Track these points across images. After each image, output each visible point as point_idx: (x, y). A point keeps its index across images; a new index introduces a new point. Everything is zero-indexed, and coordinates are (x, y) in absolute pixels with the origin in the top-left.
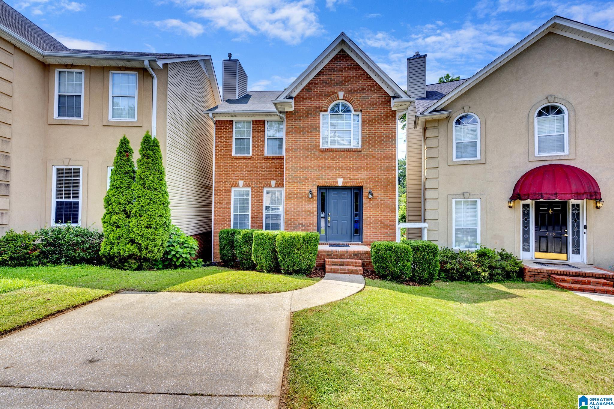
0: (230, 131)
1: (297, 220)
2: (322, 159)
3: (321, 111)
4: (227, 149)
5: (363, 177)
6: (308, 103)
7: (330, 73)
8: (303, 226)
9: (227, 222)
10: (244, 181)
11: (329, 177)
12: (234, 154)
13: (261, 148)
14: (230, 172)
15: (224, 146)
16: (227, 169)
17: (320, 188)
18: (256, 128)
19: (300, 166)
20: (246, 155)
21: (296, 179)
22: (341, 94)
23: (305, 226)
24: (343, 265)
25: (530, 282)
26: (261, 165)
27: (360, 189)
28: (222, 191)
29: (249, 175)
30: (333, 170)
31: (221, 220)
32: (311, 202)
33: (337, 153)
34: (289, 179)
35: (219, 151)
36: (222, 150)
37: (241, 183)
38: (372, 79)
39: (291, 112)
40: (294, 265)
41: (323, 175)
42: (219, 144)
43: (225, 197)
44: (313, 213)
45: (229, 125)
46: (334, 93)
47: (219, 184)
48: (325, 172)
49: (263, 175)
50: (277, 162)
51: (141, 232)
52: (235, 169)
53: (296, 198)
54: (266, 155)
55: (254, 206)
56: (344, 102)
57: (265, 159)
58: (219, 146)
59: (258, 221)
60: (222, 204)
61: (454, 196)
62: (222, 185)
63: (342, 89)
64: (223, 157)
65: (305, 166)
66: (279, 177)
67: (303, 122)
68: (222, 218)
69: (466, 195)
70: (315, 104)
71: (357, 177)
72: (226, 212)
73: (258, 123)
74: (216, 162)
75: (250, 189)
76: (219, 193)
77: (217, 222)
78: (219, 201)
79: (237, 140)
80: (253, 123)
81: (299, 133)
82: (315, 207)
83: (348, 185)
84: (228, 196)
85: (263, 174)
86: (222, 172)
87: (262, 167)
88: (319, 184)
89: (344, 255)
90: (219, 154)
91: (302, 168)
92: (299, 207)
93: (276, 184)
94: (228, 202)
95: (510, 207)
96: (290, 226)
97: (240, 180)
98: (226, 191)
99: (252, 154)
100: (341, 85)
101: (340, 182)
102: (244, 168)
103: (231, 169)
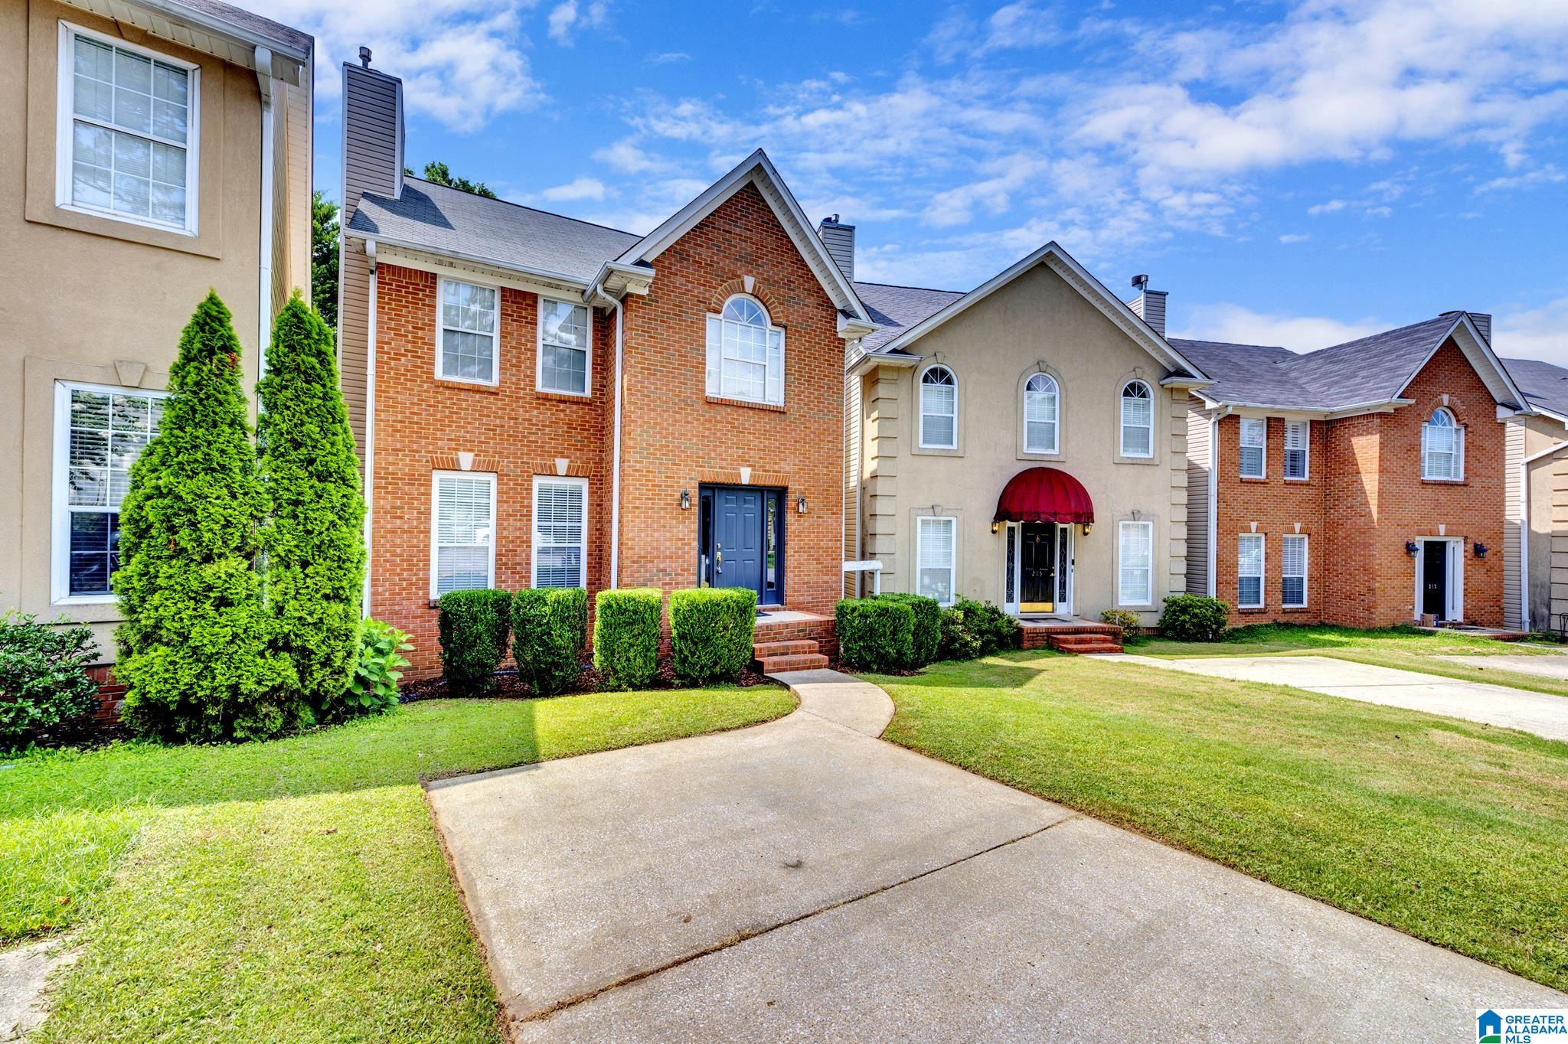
0: (429, 306)
1: (653, 562)
2: (710, 421)
3: (709, 310)
4: (419, 357)
5: (787, 469)
6: (681, 284)
7: (727, 228)
8: (666, 575)
9: (419, 570)
10: (476, 455)
11: (724, 463)
12: (439, 374)
13: (528, 368)
14: (429, 424)
15: (409, 346)
16: (421, 414)
17: (703, 486)
18: (514, 311)
19: (660, 433)
20: (480, 382)
21: (652, 463)
22: (749, 282)
23: (670, 575)
24: (787, 654)
25: (1028, 649)
26: (527, 416)
27: (780, 493)
28: (400, 479)
29: (492, 439)
30: (731, 448)
31: (398, 565)
32: (685, 518)
33: (741, 411)
34: (636, 462)
35: (389, 358)
36: (403, 359)
37: (466, 459)
38: (807, 266)
39: (642, 297)
40: (716, 663)
41: (711, 458)
42: (393, 339)
43: (412, 499)
44: (690, 544)
45: (426, 286)
46: (736, 276)
47: (391, 459)
48: (715, 451)
49: (533, 442)
50: (571, 412)
51: (311, 614)
52: (447, 417)
53: (652, 508)
54: (540, 387)
55: (505, 523)
56: (752, 298)
57: (538, 398)
58: (390, 344)
59: (519, 564)
60: (401, 518)
61: (920, 512)
62: (401, 460)
63: (751, 272)
64: (406, 380)
65: (673, 434)
66: (578, 450)
67: (670, 327)
68: (403, 561)
69: (937, 510)
70: (696, 291)
71: (777, 467)
72: (415, 540)
73: (519, 300)
74: (381, 391)
75: (492, 478)
76: (390, 484)
77: (386, 570)
78: (393, 507)
79: (449, 335)
80: (503, 296)
81: (661, 353)
82: (692, 531)
83: (761, 483)
84: (423, 494)
85: (533, 438)
86: (401, 422)
87: (530, 420)
88: (703, 476)
89: (781, 633)
90: (391, 369)
91: (665, 437)
92: (658, 530)
93: (569, 467)
94: (422, 513)
95: (994, 532)
96: (636, 575)
97: (464, 450)
98: (417, 480)
99: (501, 382)
100: (752, 262)
101: (745, 476)
102: (475, 419)
103: (431, 415)
